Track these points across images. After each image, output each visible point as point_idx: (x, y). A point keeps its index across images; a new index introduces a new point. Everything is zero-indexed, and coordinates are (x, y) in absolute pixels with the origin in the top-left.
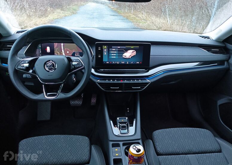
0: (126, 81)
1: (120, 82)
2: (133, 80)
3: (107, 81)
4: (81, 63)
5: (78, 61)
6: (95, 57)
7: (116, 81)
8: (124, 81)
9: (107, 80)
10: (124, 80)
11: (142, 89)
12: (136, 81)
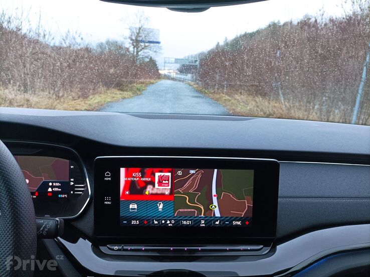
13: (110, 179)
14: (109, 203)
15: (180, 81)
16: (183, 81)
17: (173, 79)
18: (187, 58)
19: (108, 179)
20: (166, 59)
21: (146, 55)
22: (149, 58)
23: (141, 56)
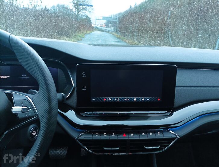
0: (132, 135)
1: (121, 137)
2: (145, 133)
3: (97, 137)
4: (32, 108)
5: (27, 102)
6: (76, 89)
7: (113, 137)
8: (130, 136)
9: (97, 134)
10: (129, 133)
11: (162, 149)
12: (151, 136)
13: (85, 76)
14: (85, 89)
15: (106, 31)
16: (108, 32)
17: (102, 30)
18: (110, 16)
19: (84, 76)
20: (97, 17)
21: (84, 14)
22: (86, 16)
23: (81, 15)
